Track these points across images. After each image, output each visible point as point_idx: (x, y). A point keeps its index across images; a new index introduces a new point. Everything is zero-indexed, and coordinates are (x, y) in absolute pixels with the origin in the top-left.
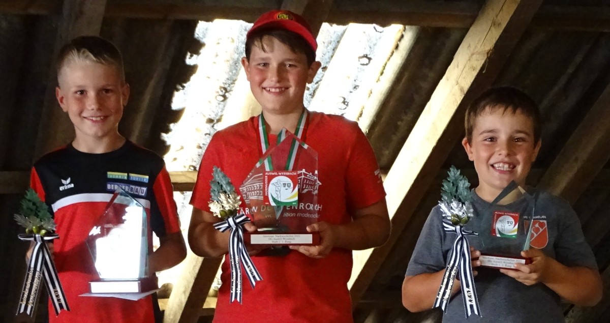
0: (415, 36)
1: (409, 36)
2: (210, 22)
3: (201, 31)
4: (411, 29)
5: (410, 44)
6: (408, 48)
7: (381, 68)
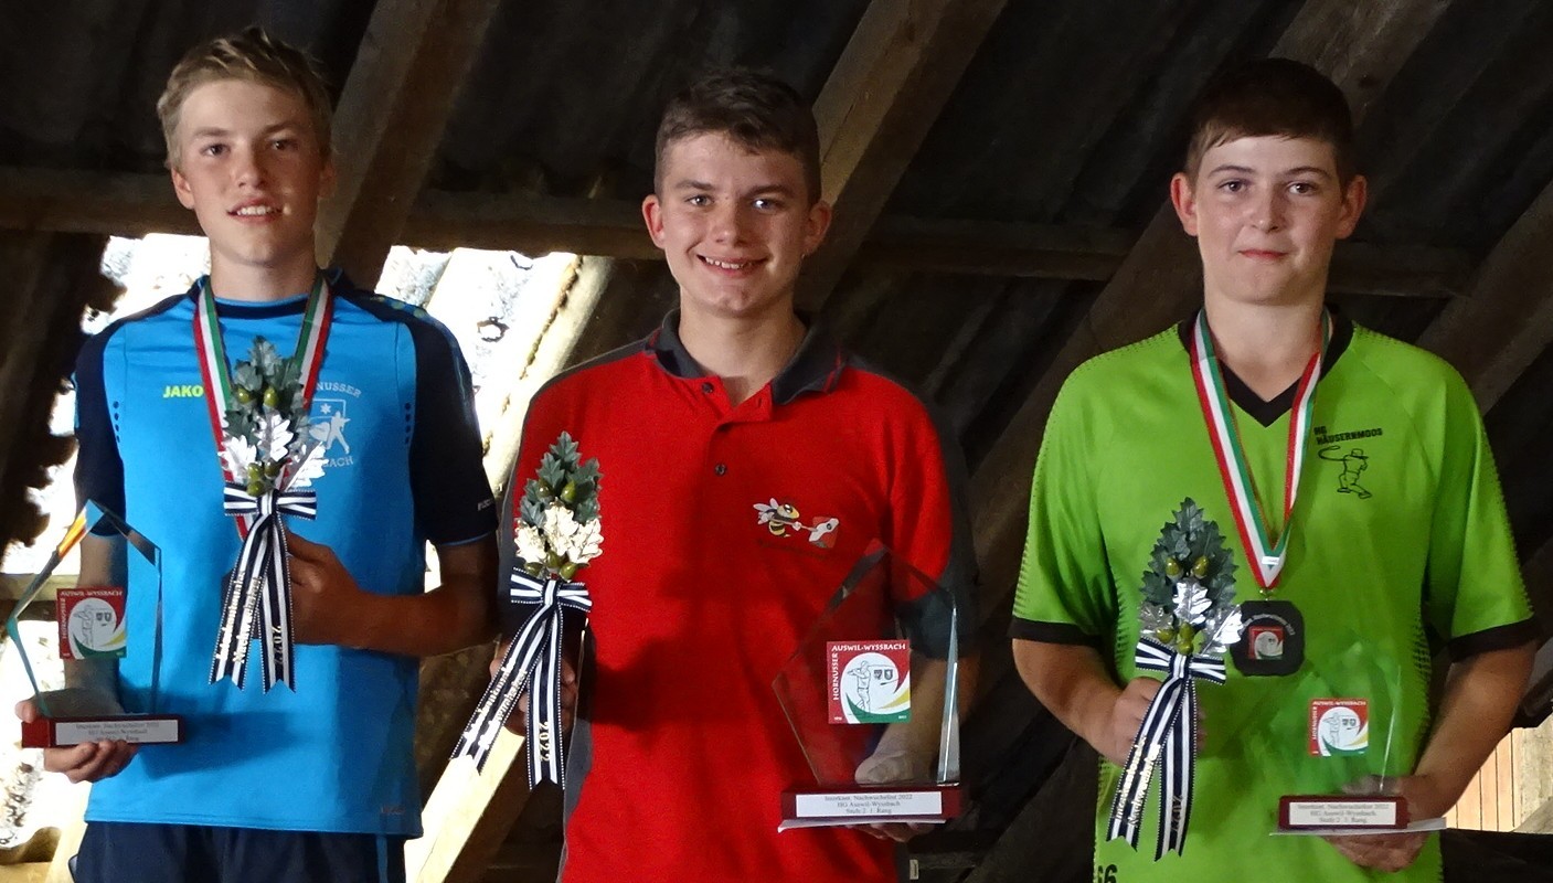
0: (604, 277)
1: (591, 278)
2: (137, 240)
3: (116, 259)
4: (596, 263)
5: (593, 296)
6: (589, 303)
7: (530, 349)
